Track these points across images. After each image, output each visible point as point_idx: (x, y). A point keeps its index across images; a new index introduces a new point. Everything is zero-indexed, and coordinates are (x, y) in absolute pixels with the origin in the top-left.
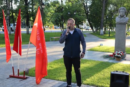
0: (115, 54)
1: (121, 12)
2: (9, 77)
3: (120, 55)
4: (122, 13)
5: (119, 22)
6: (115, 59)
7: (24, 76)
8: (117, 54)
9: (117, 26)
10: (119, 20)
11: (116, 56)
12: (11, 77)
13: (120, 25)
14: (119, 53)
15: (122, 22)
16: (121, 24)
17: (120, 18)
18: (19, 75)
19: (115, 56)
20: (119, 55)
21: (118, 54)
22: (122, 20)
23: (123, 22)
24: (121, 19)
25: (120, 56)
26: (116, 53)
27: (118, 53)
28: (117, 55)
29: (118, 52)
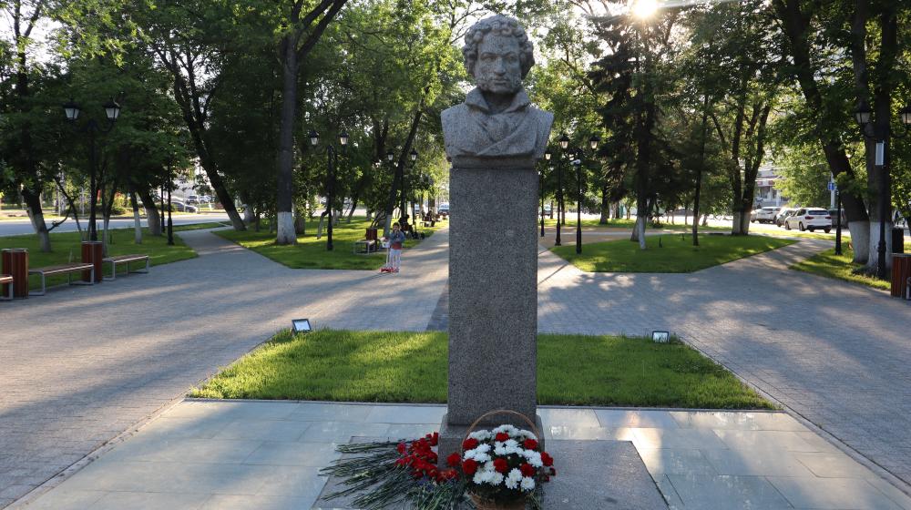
0: (474, 466)
1: (492, 57)
3: (528, 470)
4: (498, 66)
5: (479, 145)
8: (490, 466)
10: (476, 128)
11: (486, 485)
14: (512, 447)
15: (500, 148)
16: (493, 168)
17: (477, 116)
19: (471, 486)
20: (515, 474)
21: (504, 464)
22: (506, 131)
23: (514, 150)
24: (490, 123)
25: (529, 483)
26: (479, 453)
27: (500, 448)
28: (488, 475)
29: (503, 437)
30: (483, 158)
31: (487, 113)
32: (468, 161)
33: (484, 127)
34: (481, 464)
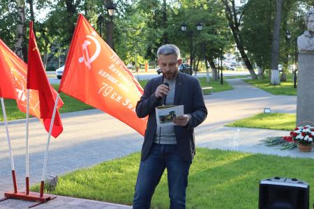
0: (296, 134)
1: (312, 21)
2: (3, 197)
3: (311, 136)
4: (313, 24)
5: (307, 47)
6: (296, 147)
7: (42, 195)
8: (301, 134)
9: (300, 58)
10: (306, 42)
11: (299, 139)
12: (9, 197)
13: (310, 57)
14: (308, 130)
16: (311, 54)
18: (28, 193)
19: (295, 140)
20: (307, 137)
21: (304, 134)
25: (311, 139)
26: (298, 132)
27: (304, 131)
28: (300, 136)
29: (305, 128)
30: (308, 51)
31: (310, 38)
32: (304, 52)
33: (309, 42)
34: (299, 134)
